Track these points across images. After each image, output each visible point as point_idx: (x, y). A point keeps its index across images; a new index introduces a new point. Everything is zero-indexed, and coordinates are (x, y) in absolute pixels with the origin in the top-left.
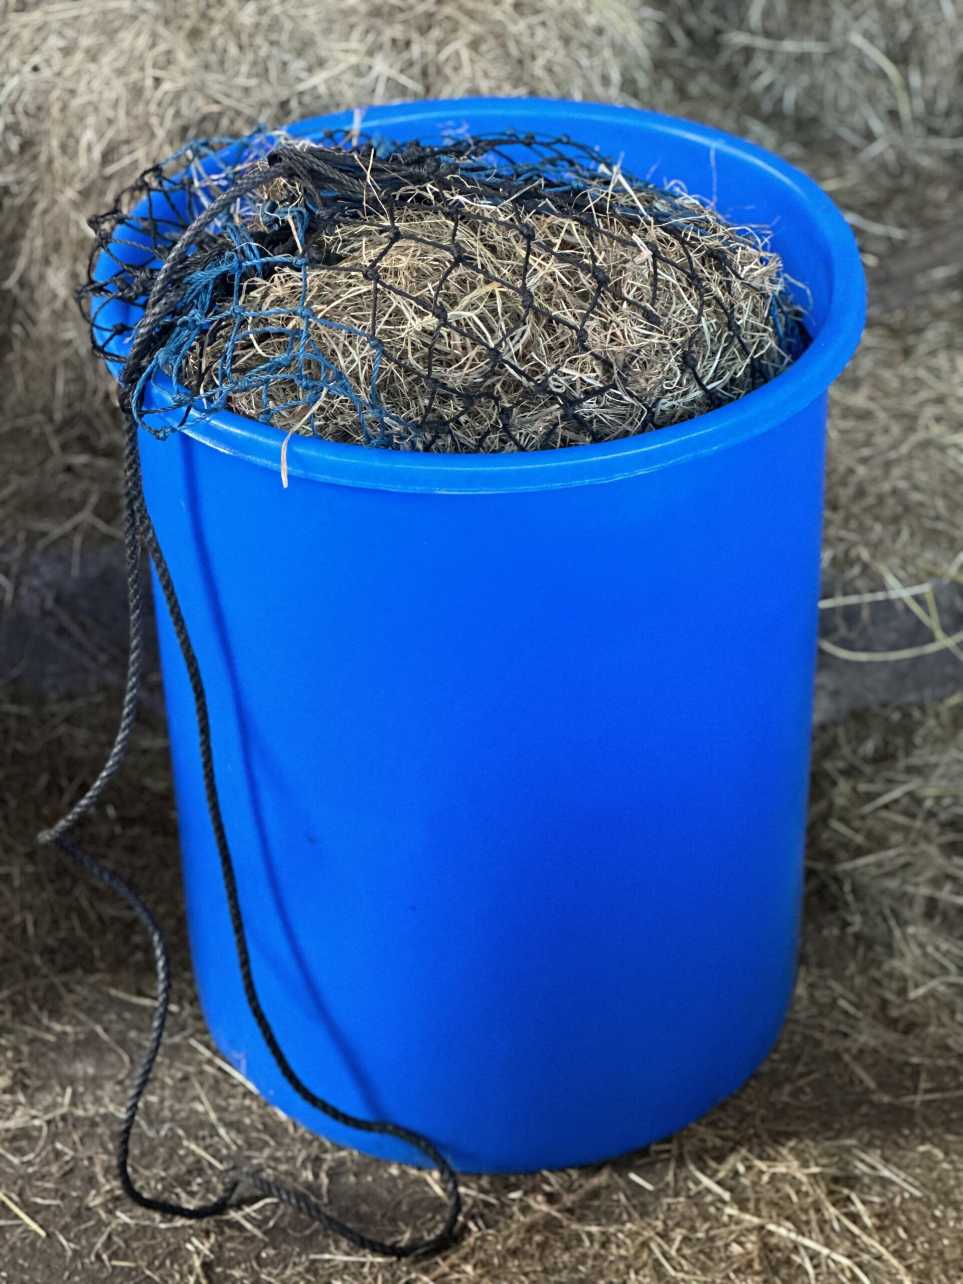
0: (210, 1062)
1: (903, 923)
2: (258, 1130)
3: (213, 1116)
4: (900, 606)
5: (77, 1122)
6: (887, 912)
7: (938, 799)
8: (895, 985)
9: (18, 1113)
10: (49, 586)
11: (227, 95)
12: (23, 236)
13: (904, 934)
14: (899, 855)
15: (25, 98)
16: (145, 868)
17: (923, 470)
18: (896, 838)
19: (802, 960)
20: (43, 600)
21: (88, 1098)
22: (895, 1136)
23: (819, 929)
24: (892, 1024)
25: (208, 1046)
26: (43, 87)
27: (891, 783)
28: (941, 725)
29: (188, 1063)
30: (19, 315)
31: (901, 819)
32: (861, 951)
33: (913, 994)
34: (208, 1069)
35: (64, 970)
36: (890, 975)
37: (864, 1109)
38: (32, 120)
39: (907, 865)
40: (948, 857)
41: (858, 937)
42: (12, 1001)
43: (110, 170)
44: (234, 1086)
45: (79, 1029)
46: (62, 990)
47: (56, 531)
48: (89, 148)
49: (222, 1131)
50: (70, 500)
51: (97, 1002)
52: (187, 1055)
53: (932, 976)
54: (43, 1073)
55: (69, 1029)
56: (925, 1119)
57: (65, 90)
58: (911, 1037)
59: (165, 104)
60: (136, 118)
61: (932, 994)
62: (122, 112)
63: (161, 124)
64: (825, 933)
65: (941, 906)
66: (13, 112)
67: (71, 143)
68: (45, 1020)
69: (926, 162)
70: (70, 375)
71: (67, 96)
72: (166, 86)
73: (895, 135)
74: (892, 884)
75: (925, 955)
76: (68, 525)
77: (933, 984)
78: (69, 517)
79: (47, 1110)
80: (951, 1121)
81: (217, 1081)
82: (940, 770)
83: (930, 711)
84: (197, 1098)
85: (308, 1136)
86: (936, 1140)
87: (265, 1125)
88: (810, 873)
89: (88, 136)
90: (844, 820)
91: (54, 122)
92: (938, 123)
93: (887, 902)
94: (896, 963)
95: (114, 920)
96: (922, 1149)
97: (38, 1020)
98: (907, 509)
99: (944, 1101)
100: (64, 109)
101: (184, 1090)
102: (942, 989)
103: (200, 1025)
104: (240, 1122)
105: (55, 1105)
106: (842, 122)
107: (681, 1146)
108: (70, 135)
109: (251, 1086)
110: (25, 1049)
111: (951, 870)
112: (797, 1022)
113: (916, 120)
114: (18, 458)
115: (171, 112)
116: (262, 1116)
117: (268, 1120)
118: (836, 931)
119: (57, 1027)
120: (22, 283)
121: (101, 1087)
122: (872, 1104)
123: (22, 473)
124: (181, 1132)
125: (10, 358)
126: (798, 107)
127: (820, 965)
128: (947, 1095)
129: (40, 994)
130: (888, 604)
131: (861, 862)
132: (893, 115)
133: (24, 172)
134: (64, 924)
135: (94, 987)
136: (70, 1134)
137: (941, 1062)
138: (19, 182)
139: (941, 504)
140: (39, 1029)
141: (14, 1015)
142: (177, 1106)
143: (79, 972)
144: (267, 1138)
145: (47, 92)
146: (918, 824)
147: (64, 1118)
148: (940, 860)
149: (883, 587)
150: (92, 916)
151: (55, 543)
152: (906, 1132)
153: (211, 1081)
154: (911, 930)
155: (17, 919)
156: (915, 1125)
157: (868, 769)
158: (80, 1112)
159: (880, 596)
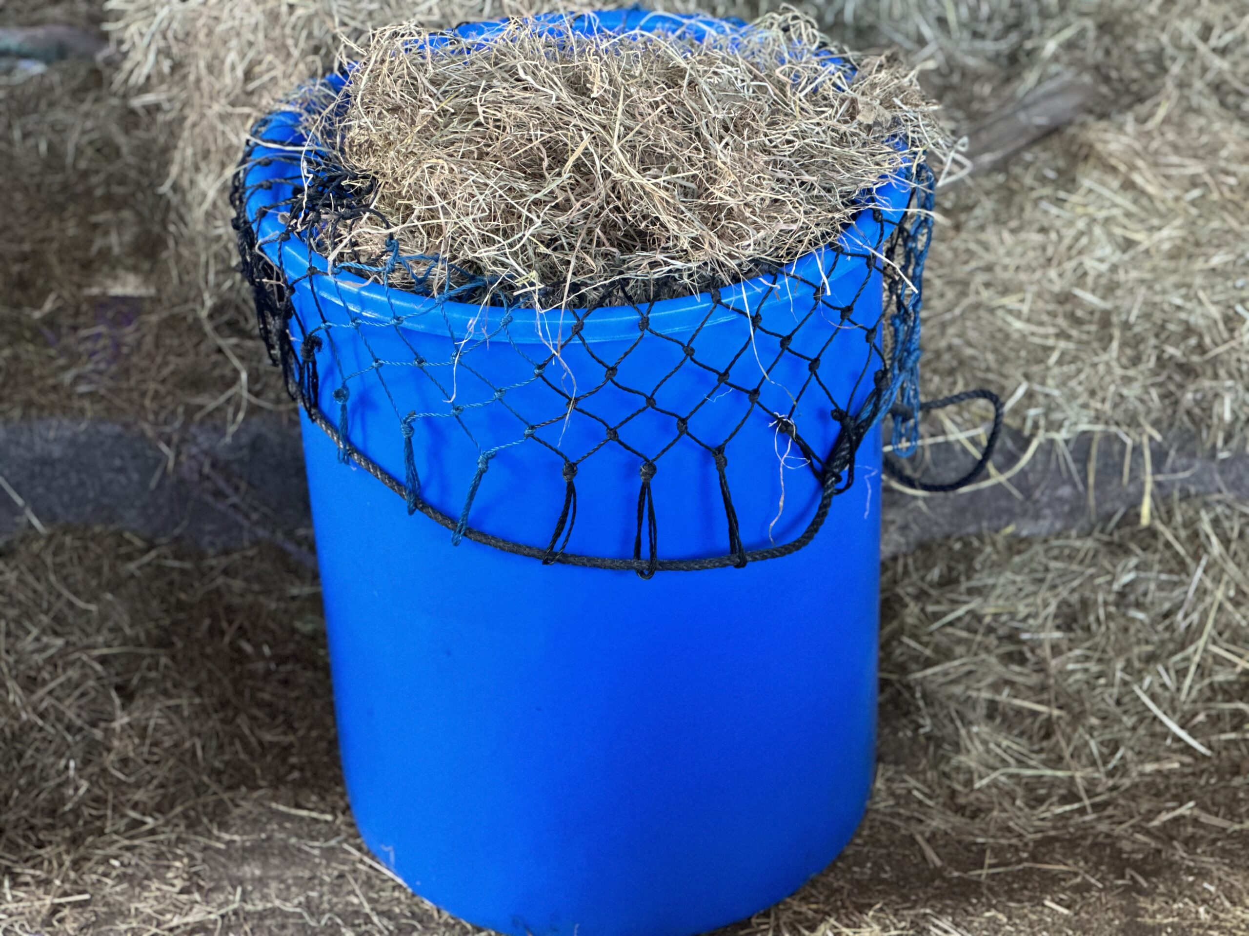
0: (361, 861)
1: (968, 724)
2: (406, 917)
3: (367, 908)
4: (957, 447)
5: (248, 915)
6: (954, 714)
7: (996, 616)
8: (962, 777)
9: (195, 910)
10: (206, 453)
11: (353, 18)
12: (175, 147)
13: (969, 732)
14: (963, 664)
15: (175, 25)
16: (297, 699)
17: (974, 329)
18: (960, 650)
19: (880, 759)
20: (201, 465)
21: (256, 895)
22: (964, 905)
23: (895, 731)
24: (960, 810)
25: (359, 849)
26: (191, 15)
27: (955, 603)
28: (998, 552)
29: (343, 863)
30: (173, 216)
31: (964, 634)
32: (931, 749)
33: (977, 785)
34: (360, 866)
35: (230, 788)
36: (958, 769)
37: (937, 883)
38: (182, 45)
39: (970, 673)
40: (1006, 665)
41: (929, 737)
42: (185, 815)
43: (251, 86)
44: (384, 881)
45: (245, 837)
46: (230, 804)
47: (211, 405)
48: (233, 68)
49: (375, 919)
50: (222, 377)
51: (261, 814)
52: (342, 856)
53: (994, 769)
54: (216, 876)
55: (236, 838)
56: (990, 889)
57: (209, 17)
58: (977, 820)
59: (298, 28)
60: (273, 40)
61: (994, 784)
62: (261, 35)
63: (296, 45)
64: (901, 734)
65: (1000, 707)
66: (165, 37)
67: (216, 63)
68: (215, 832)
69: (972, 62)
70: (220, 267)
71: (211, 22)
72: (300, 12)
73: (943, 40)
74: (958, 690)
75: (988, 751)
76: (222, 399)
77: (994, 775)
78: (222, 392)
79: (220, 906)
80: (1013, 890)
81: (369, 878)
82: (998, 591)
83: (987, 540)
84: (352, 892)
85: (452, 921)
86: (1000, 907)
87: (413, 913)
88: (884, 684)
89: (232, 57)
90: (915, 637)
91: (201, 45)
92: (982, 28)
93: (953, 706)
94: (962, 758)
95: (272, 744)
96: (987, 914)
97: (210, 832)
98: (961, 363)
99: (1006, 874)
100: (210, 33)
101: (340, 886)
102: (1003, 779)
103: (351, 831)
104: (390, 911)
105: (227, 902)
106: (897, 30)
107: (777, 919)
108: (215, 57)
109: (400, 881)
110: (198, 856)
111: (1009, 676)
112: (877, 811)
113: (962, 25)
114: (176, 342)
115: (304, 33)
116: (409, 906)
117: (416, 909)
118: (909, 734)
119: (226, 837)
120: (175, 188)
121: (267, 886)
122: (944, 879)
123: (180, 355)
124: (339, 921)
125: (164, 255)
126: (857, 17)
127: (896, 763)
128: (1010, 868)
129: (210, 809)
130: (948, 445)
131: (929, 671)
132: (942, 22)
133: (175, 91)
134: (227, 749)
135: (258, 802)
136: (241, 926)
137: (1003, 841)
138: (170, 100)
139: (990, 357)
140: (209, 838)
141: (188, 827)
142: (335, 900)
143: (243, 789)
144: (415, 923)
145: (194, 20)
146: (979, 638)
147: (236, 913)
148: (1000, 669)
149: (944, 432)
150: (253, 740)
151: (210, 415)
152: (974, 901)
153: (364, 877)
154: (975, 729)
155: (187, 745)
156: (982, 894)
157: (934, 592)
158: (249, 907)
159: (940, 439)
